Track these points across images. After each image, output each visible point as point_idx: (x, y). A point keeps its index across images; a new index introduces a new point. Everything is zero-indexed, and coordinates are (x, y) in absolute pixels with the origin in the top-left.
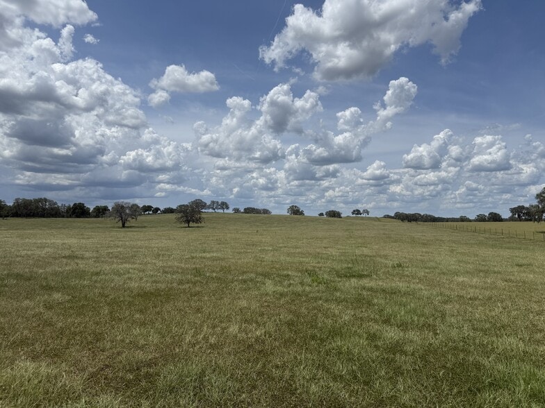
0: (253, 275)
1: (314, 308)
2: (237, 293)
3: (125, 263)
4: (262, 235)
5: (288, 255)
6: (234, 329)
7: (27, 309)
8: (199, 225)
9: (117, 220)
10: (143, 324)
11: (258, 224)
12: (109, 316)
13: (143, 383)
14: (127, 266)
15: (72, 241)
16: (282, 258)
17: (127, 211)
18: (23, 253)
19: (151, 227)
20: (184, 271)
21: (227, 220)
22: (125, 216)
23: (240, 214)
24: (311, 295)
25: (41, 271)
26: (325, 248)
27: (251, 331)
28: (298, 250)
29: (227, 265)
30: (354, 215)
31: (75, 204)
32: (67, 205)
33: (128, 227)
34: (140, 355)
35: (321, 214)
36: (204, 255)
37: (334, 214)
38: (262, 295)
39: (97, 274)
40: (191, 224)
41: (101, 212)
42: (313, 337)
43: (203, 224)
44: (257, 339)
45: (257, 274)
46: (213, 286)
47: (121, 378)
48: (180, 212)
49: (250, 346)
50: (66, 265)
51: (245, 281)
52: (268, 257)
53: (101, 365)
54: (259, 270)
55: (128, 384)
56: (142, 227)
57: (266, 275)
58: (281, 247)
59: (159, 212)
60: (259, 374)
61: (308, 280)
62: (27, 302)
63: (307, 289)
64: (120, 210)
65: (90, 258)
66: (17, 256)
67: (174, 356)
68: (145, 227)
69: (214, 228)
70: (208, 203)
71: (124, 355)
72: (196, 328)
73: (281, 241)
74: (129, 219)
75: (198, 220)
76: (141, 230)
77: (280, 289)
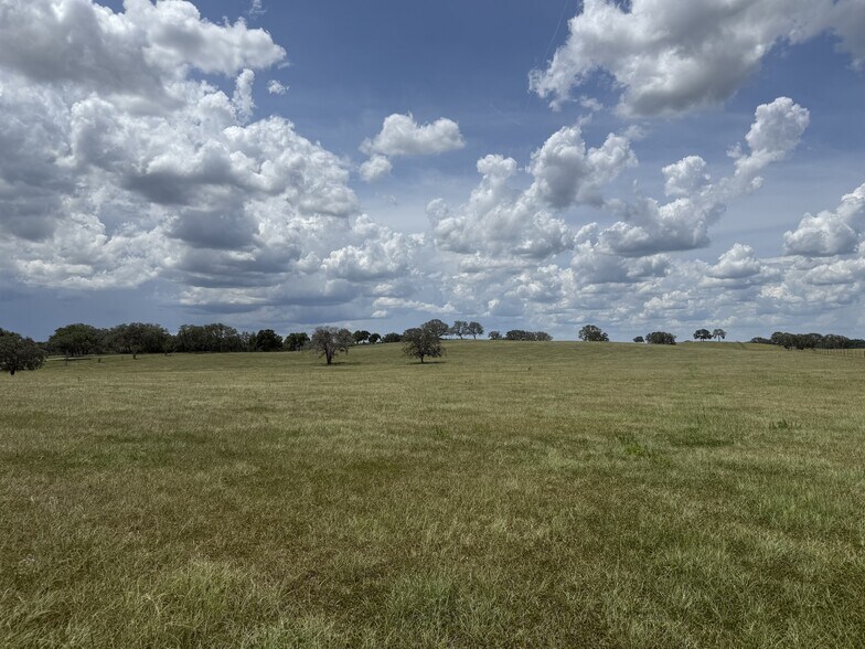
0: (526, 440)
1: (633, 497)
2: (502, 467)
3: (334, 417)
4: (537, 374)
5: (583, 407)
6: (499, 524)
7: (202, 483)
8: (438, 359)
9: (320, 353)
10: (363, 511)
11: (529, 356)
12: (313, 498)
13: (366, 602)
14: (336, 421)
15: (259, 386)
16: (573, 412)
17: (334, 341)
18: (193, 404)
19: (368, 364)
20: (418, 431)
21: (479, 351)
22: (332, 347)
23: (501, 342)
24: (626, 475)
25: (218, 430)
26: (648, 395)
27: (527, 529)
28: (599, 400)
29: (484, 423)
30: (699, 340)
31: (261, 332)
32: (250, 333)
33: (336, 364)
34: (359, 559)
35: (639, 339)
36: (447, 406)
37: (662, 339)
38: (541, 472)
39: (295, 434)
40: (426, 358)
41: (297, 341)
42: (633, 544)
43: (443, 359)
44: (538, 543)
45: (532, 437)
46: (463, 455)
47: (334, 592)
48: (410, 340)
49: (527, 554)
50: (252, 420)
51: (514, 449)
52: (550, 411)
53: (304, 571)
54: (536, 431)
55: (345, 603)
56: (355, 364)
57: (547, 440)
58: (570, 395)
59: (379, 340)
60: (543, 598)
61: (620, 449)
62: (201, 474)
63: (620, 464)
64: (323, 338)
65: (285, 410)
66: (186, 408)
67: (410, 563)
68: (359, 363)
69: (461, 364)
70: (451, 325)
71: (337, 558)
72: (441, 520)
73: (570, 384)
74: (337, 352)
75: (436, 353)
76: (353, 367)
77: (571, 463)
